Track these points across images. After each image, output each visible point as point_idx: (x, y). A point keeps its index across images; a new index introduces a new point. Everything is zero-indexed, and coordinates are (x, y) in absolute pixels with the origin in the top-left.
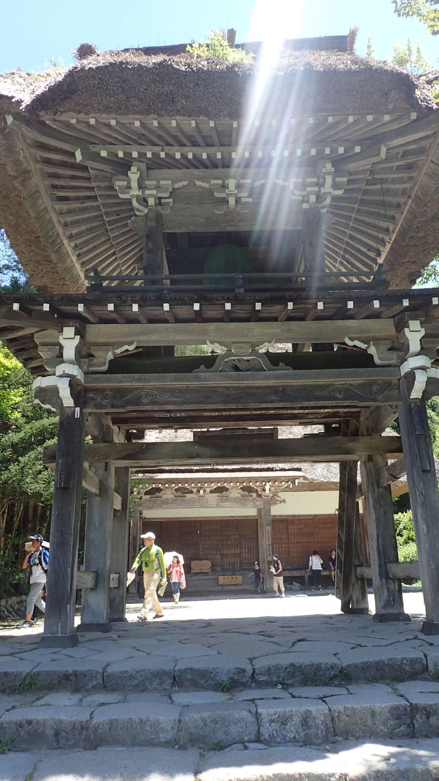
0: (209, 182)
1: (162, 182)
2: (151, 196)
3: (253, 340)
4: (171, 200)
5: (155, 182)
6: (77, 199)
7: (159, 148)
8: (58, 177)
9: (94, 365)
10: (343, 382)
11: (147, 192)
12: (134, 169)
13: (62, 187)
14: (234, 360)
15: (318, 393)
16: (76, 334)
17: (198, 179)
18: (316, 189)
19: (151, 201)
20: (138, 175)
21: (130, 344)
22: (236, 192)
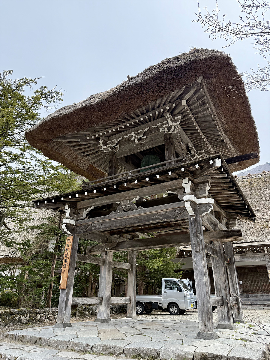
0: (128, 136)
1: (112, 141)
2: (109, 147)
3: (130, 198)
4: (118, 146)
5: (110, 141)
6: (93, 154)
7: (104, 131)
8: (81, 149)
9: (79, 217)
10: (162, 211)
11: (108, 146)
12: (101, 139)
13: (85, 152)
14: (123, 207)
15: (152, 218)
16: (69, 207)
17: (125, 135)
18: (167, 125)
19: (109, 149)
20: (102, 141)
21: (91, 207)
22: (137, 136)
